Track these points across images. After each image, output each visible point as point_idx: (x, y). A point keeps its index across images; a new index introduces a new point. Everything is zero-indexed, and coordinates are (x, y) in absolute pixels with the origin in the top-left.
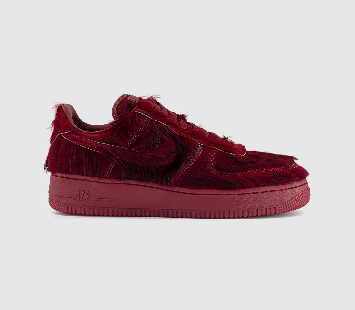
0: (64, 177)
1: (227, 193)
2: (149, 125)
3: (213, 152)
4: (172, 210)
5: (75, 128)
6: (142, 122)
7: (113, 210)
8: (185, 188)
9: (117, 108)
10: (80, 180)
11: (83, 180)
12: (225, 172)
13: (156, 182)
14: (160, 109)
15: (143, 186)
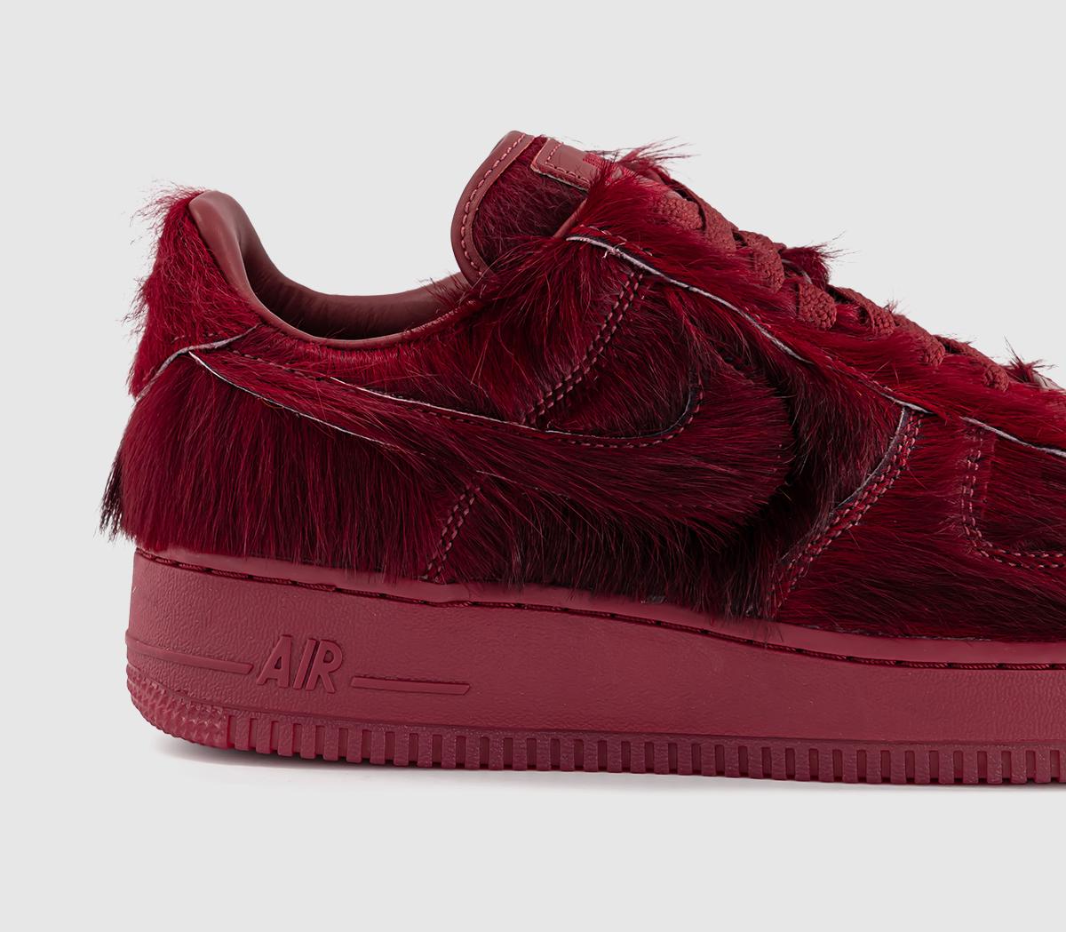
0: (208, 571)
1: (1046, 660)
2: (644, 307)
3: (972, 445)
4: (765, 738)
5: (264, 321)
6: (608, 292)
7: (461, 739)
8: (833, 630)
9: (477, 212)
10: (294, 584)
11: (307, 586)
12: (1032, 550)
13: (685, 602)
14: (700, 224)
15: (613, 617)
